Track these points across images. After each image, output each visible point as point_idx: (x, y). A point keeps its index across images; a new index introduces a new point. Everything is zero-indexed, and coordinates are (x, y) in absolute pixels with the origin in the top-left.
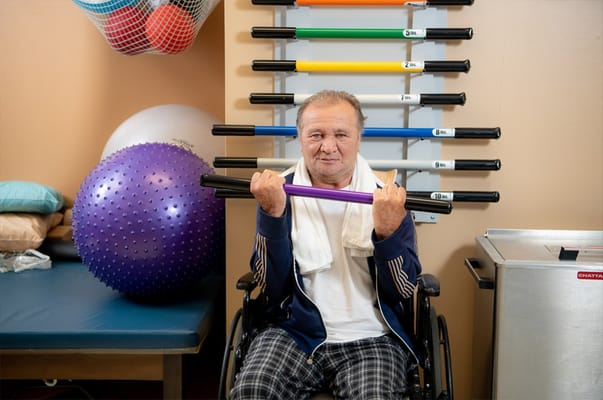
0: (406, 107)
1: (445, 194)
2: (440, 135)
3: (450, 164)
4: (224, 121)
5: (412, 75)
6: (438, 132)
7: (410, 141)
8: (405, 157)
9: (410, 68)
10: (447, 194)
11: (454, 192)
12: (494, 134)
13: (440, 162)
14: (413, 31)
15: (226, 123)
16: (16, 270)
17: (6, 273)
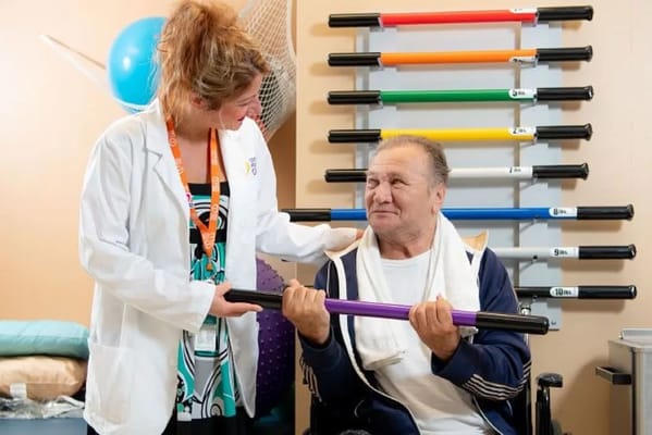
0: (515, 183)
1: (568, 289)
2: (559, 215)
3: (573, 252)
4: (295, 205)
5: (522, 144)
6: (556, 212)
7: (522, 225)
8: (517, 244)
9: (519, 134)
10: (571, 289)
11: (580, 287)
12: (627, 214)
13: (560, 249)
14: (522, 90)
15: (297, 207)
16: (45, 416)
17: (32, 420)
